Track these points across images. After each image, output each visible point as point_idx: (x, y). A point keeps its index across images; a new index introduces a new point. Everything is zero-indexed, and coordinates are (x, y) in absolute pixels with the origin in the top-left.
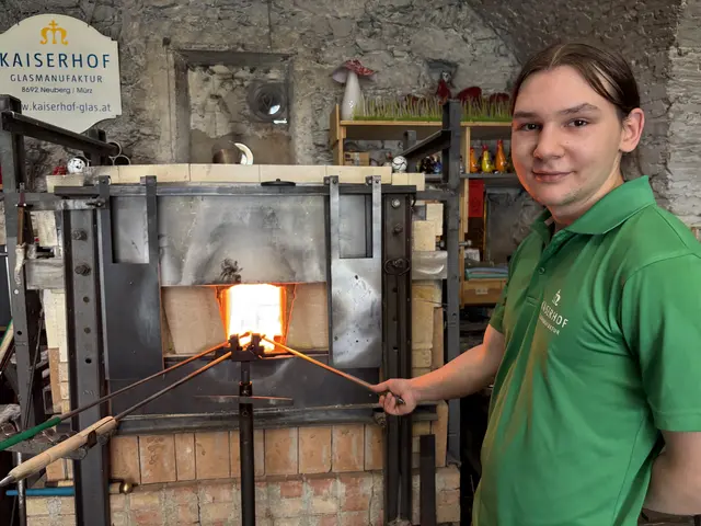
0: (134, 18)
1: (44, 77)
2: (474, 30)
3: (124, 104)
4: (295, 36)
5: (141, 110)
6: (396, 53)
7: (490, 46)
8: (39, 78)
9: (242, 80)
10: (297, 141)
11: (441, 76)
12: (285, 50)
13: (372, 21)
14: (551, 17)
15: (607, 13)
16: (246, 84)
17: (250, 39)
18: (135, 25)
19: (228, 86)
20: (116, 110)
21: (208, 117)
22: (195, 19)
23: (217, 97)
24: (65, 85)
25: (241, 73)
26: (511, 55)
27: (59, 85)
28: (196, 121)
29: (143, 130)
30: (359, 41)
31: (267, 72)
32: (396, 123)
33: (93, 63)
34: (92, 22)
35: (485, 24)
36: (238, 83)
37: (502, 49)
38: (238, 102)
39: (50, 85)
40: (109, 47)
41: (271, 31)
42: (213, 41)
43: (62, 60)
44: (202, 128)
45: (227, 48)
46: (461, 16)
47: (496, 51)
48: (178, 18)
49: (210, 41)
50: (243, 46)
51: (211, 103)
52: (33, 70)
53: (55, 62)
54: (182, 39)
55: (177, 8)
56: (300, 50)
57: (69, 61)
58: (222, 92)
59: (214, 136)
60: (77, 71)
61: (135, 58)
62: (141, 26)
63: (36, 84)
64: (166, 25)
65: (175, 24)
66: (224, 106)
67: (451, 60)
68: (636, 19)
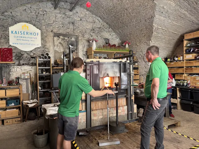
0: (44, 25)
1: (23, 37)
2: (112, 33)
3: (42, 44)
4: (79, 32)
5: (45, 46)
6: (98, 36)
7: (115, 36)
8: (21, 37)
9: (66, 40)
10: (79, 53)
11: (106, 41)
12: (77, 35)
13: (93, 30)
14: (129, 33)
15: (140, 34)
16: (67, 41)
17: (70, 32)
18: (44, 27)
19: (63, 41)
20: (40, 45)
21: (58, 47)
22: (57, 26)
23: (60, 43)
24: (28, 39)
25: (66, 38)
26: (119, 38)
27: (26, 39)
28: (56, 48)
29: (46, 50)
30: (91, 33)
31: (71, 38)
32: (103, 51)
33: (35, 34)
34: (34, 25)
35: (114, 32)
36: (65, 40)
37: (117, 37)
38: (65, 44)
39: (24, 39)
40: (39, 31)
41: (74, 30)
42: (62, 31)
43: (27, 33)
44: (57, 50)
45: (65, 33)
46: (110, 30)
47: (116, 37)
48: (54, 26)
49: (61, 31)
50: (68, 33)
51: (59, 44)
52: (20, 35)
53: (26, 34)
54: (55, 31)
55: (54, 24)
56: (80, 35)
57: (29, 34)
58: (62, 42)
59: (60, 52)
60: (31, 36)
61: (45, 34)
62: (46, 27)
63: (20, 38)
64: (51, 27)
65: (53, 27)
66: (62, 45)
67: (108, 38)
68: (145, 36)
